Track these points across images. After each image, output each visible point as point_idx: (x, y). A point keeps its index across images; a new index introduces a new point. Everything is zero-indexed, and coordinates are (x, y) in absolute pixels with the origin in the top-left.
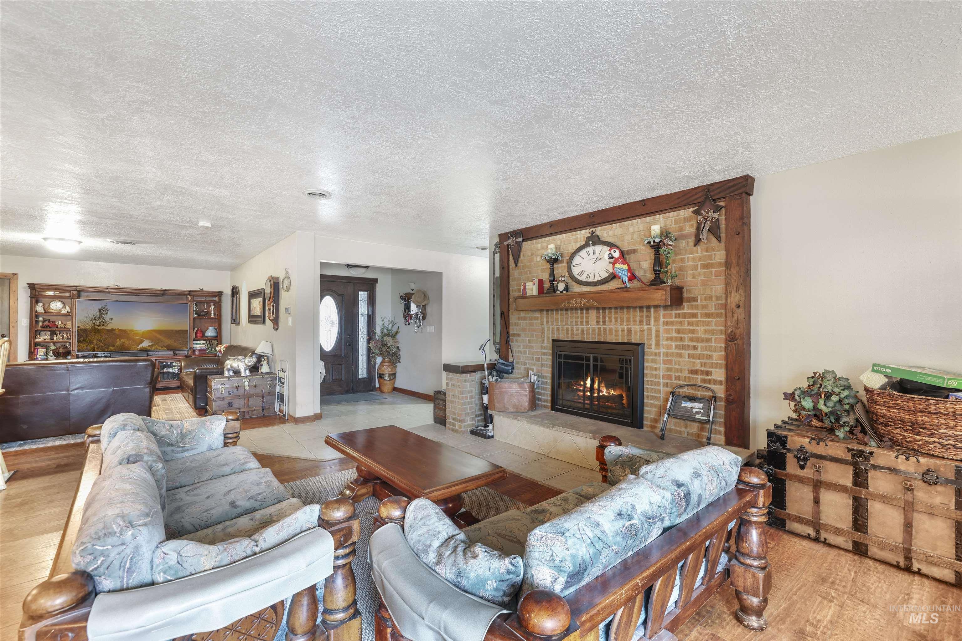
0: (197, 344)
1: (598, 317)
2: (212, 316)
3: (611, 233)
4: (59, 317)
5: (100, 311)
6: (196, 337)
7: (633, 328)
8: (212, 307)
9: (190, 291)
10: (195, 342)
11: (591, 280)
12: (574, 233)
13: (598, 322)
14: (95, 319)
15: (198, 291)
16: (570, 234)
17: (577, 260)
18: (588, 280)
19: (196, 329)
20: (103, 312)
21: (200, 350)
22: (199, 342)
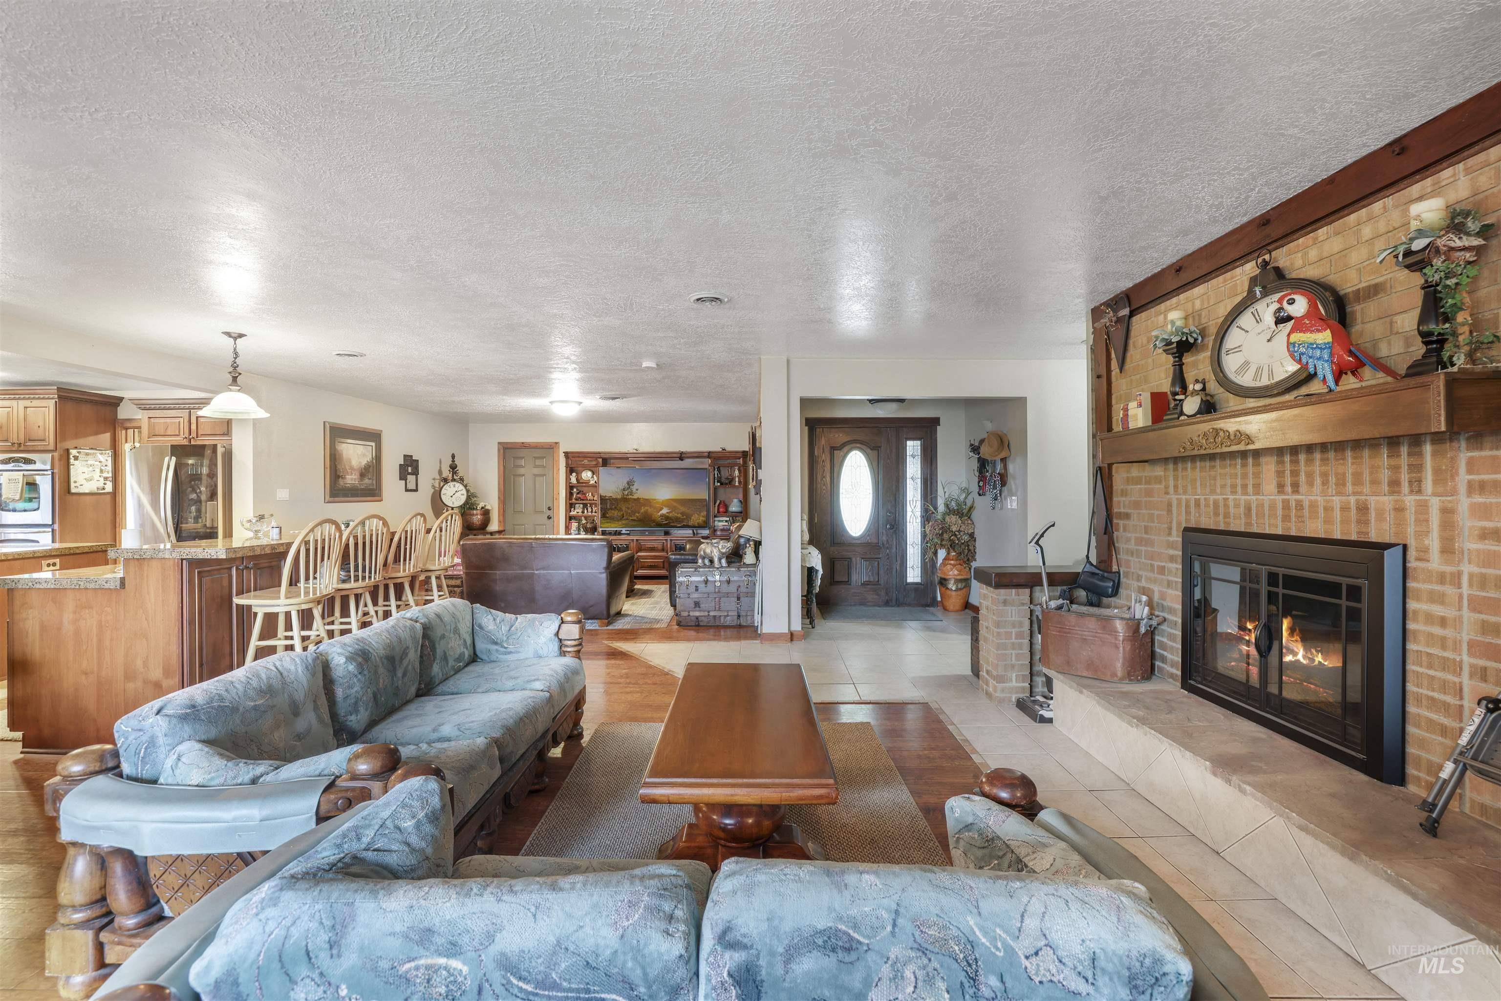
0: (719, 521)
1: (1280, 474)
2: (737, 484)
3: (1313, 254)
4: (590, 488)
5: (628, 483)
6: (718, 512)
7: (1373, 501)
8: (737, 473)
9: (709, 453)
10: (716, 519)
11: (1265, 381)
12: (1229, 275)
13: (1281, 487)
14: (624, 490)
15: (719, 452)
16: (1221, 278)
17: (1234, 338)
18: (1258, 384)
19: (718, 502)
20: (630, 483)
21: (722, 530)
22: (721, 519)
